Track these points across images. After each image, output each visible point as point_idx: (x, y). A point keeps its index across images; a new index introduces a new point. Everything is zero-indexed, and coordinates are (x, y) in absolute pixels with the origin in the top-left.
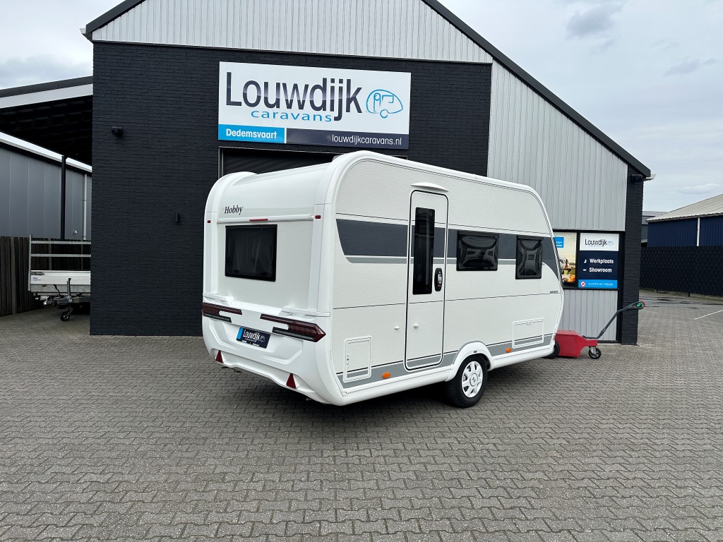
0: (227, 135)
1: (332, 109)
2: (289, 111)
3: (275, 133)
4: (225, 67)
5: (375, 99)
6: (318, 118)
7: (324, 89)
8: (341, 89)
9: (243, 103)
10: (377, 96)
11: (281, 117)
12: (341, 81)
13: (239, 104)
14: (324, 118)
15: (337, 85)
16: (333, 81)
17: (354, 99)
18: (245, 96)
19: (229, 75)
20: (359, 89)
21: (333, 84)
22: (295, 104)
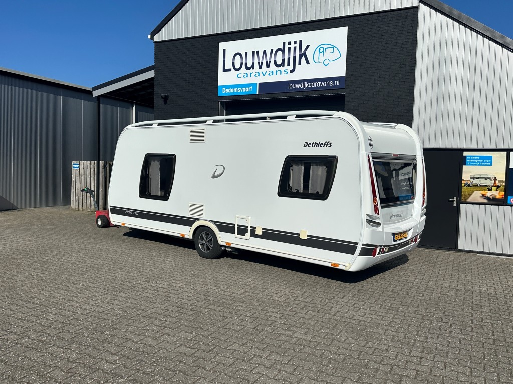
0: (223, 92)
1: (289, 65)
2: (260, 71)
3: (251, 88)
4: (222, 46)
5: (319, 52)
6: (279, 73)
7: (283, 51)
8: (295, 48)
9: (233, 70)
10: (321, 49)
11: (255, 76)
12: (295, 43)
13: (230, 70)
14: (283, 72)
15: (292, 46)
16: (289, 43)
17: (304, 55)
18: (233, 63)
19: (224, 51)
20: (308, 47)
21: (289, 46)
22: (264, 65)
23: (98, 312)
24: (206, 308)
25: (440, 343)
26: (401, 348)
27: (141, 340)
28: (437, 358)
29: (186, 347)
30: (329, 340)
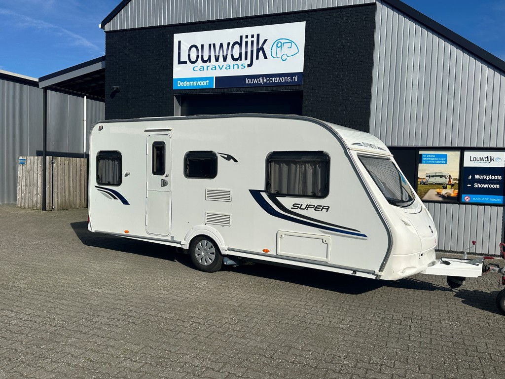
0: (179, 85)
1: (246, 59)
2: (217, 64)
3: (208, 81)
4: (177, 37)
5: (277, 47)
6: (236, 66)
8: (252, 42)
9: (188, 62)
10: (279, 44)
11: (212, 69)
12: (253, 36)
13: (185, 63)
14: (240, 66)
15: (250, 40)
16: (247, 37)
17: (262, 49)
18: (189, 56)
19: (180, 42)
20: (265, 41)
21: (247, 40)
22: (221, 58)
23: (35, 322)
24: (155, 316)
25: (399, 347)
26: (361, 354)
27: (82, 354)
28: (398, 364)
29: (131, 360)
30: (286, 348)
